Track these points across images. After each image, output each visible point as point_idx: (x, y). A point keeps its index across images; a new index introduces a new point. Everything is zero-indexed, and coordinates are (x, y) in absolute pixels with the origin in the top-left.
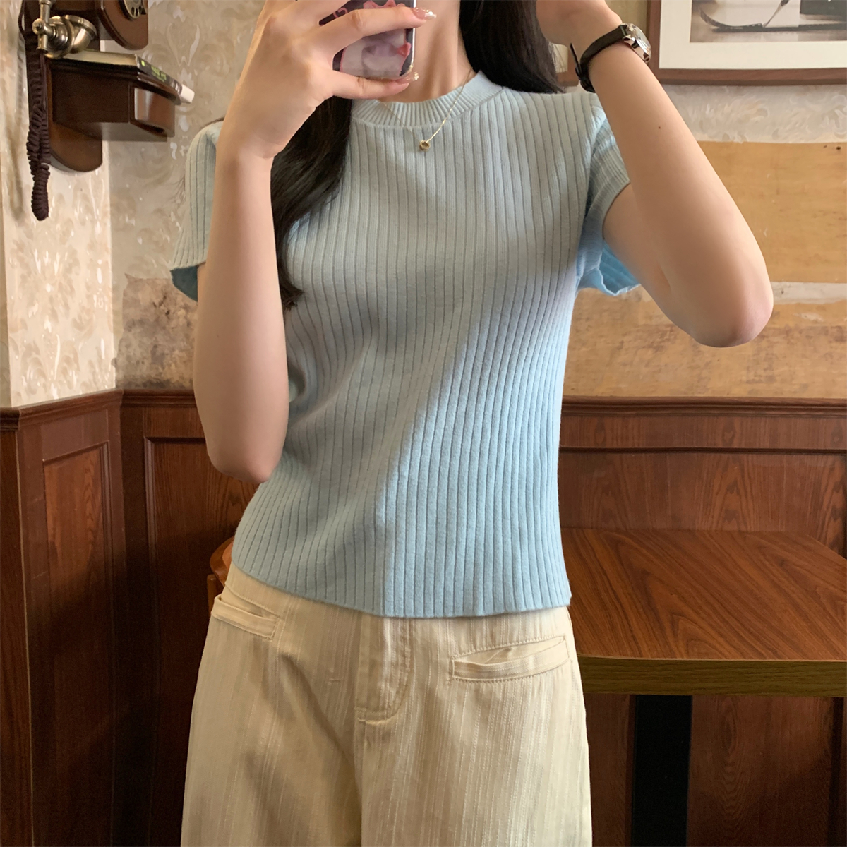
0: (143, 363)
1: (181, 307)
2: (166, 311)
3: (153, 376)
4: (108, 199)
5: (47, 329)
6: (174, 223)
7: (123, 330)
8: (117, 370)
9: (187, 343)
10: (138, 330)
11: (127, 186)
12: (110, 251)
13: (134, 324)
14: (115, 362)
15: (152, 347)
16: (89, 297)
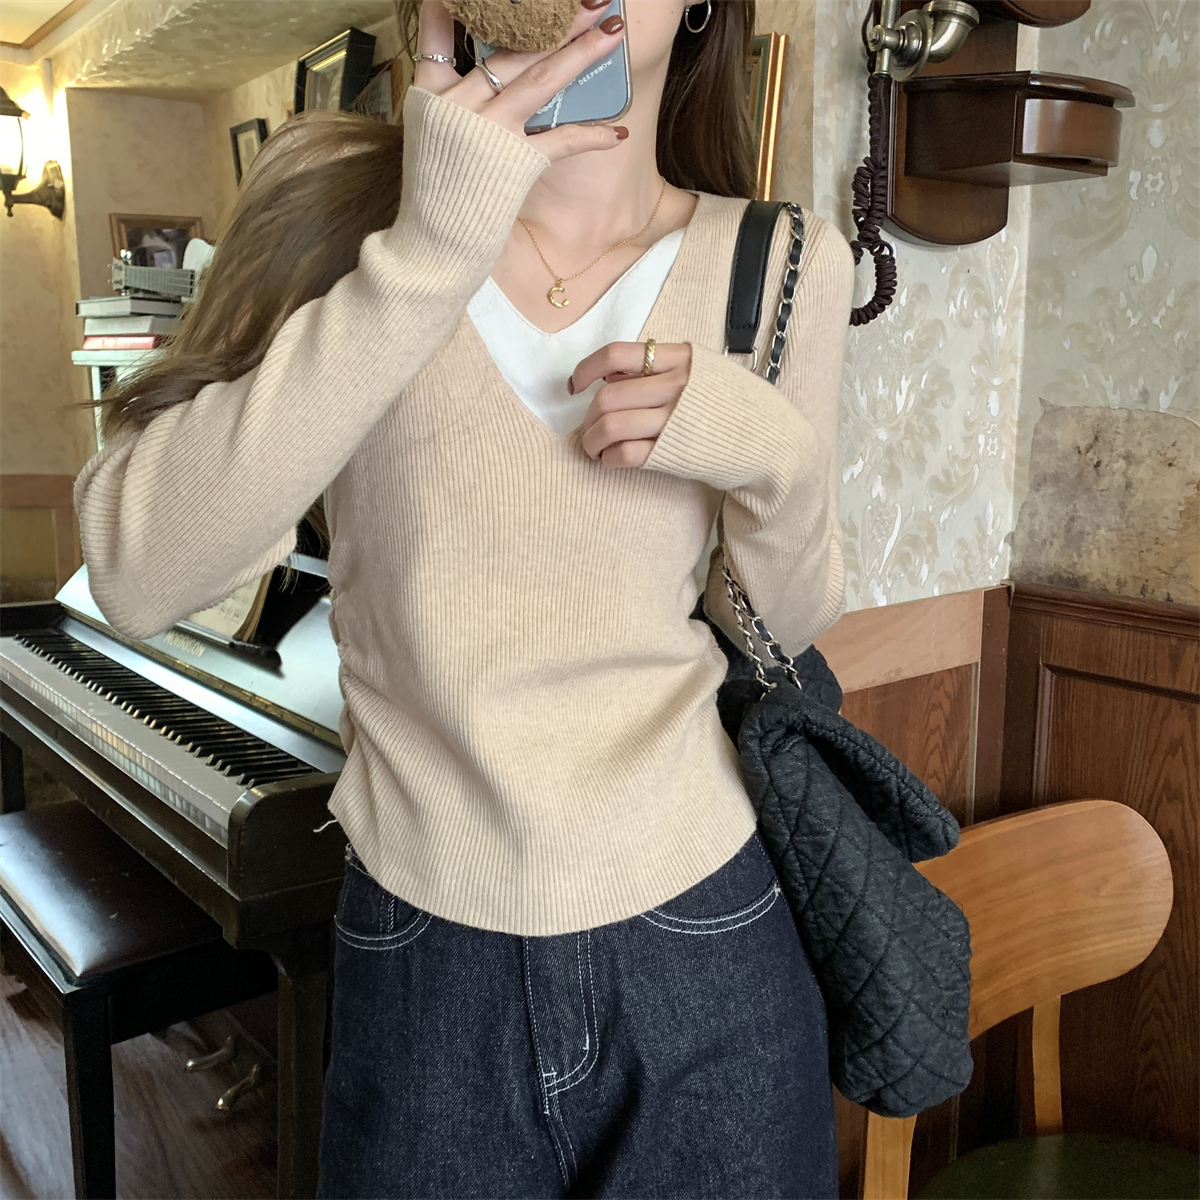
0: (1051, 544)
1: (1119, 456)
2: (1095, 462)
3: (1064, 566)
4: (1024, 276)
5: (878, 496)
6: (1125, 310)
7: (1028, 489)
8: (1014, 552)
9: (1120, 517)
10: (1048, 490)
11: (1055, 253)
12: (1020, 362)
13: (1045, 480)
14: (1011, 539)
15: (1067, 518)
16: (969, 440)
